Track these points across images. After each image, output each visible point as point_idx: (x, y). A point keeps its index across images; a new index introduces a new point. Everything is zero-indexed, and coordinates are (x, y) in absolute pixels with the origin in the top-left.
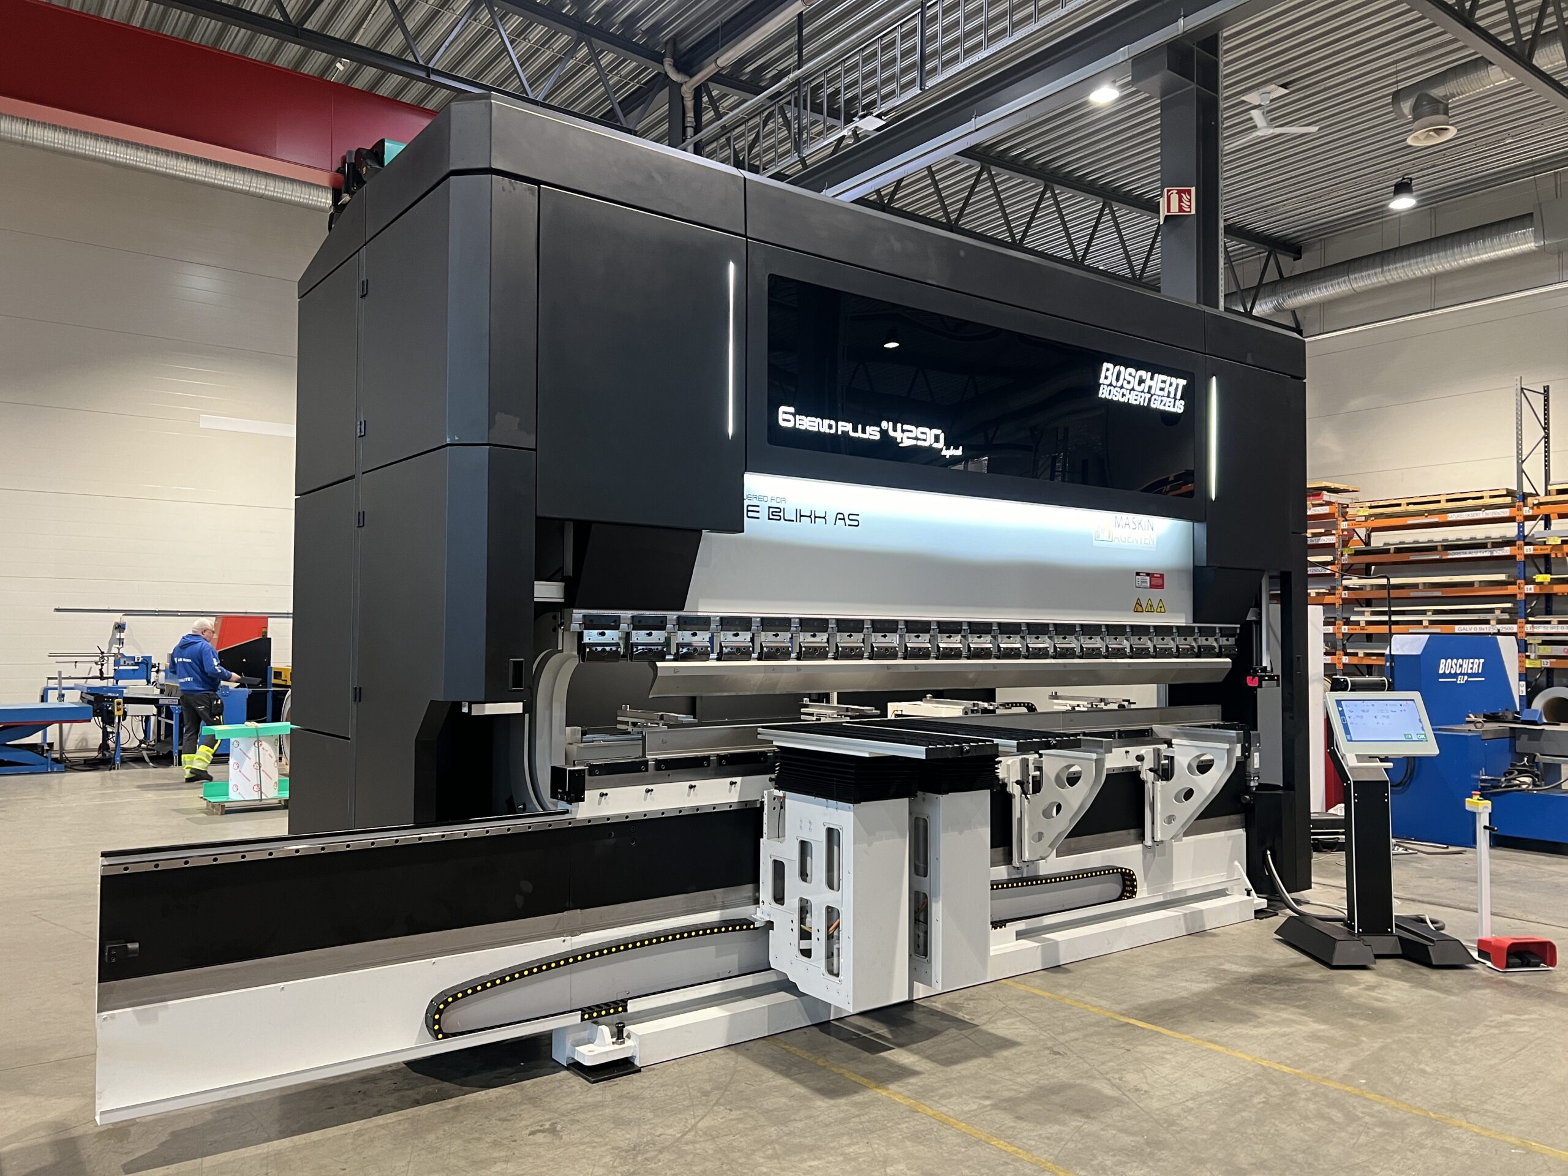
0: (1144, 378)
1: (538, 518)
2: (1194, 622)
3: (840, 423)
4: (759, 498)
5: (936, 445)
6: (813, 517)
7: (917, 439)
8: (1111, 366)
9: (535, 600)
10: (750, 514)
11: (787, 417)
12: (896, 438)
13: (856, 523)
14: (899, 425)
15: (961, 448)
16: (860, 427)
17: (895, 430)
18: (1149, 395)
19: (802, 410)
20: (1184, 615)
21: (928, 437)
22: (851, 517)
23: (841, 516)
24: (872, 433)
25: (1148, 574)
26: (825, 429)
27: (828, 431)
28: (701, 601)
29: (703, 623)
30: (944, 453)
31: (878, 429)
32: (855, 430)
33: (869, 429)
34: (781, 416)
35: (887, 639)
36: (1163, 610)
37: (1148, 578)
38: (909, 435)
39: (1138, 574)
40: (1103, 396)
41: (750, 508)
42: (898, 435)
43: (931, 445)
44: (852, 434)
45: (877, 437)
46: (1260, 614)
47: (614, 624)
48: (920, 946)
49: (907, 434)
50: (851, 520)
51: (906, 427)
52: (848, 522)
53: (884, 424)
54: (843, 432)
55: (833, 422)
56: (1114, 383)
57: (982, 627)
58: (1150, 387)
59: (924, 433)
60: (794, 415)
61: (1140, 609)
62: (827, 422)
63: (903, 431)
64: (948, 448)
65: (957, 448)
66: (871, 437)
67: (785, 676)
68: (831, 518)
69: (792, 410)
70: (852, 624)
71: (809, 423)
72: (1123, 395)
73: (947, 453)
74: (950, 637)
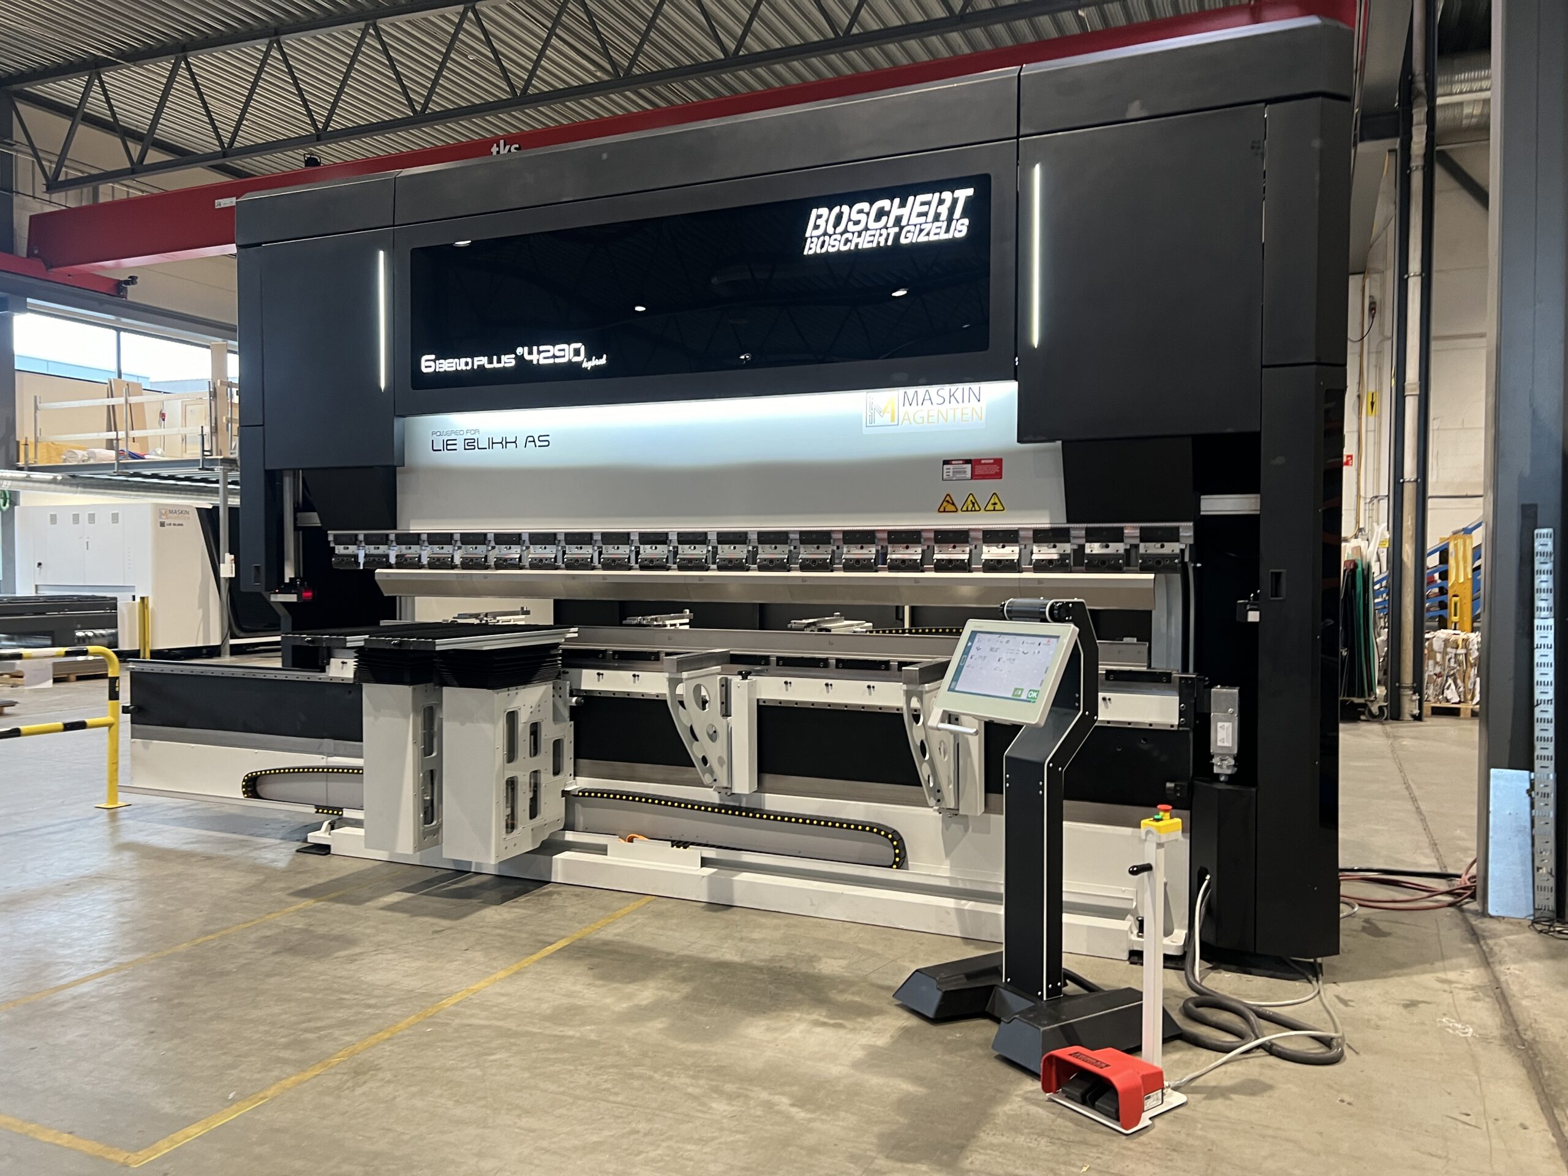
0: (887, 209)
1: (266, 471)
2: (1069, 521)
3: (476, 359)
4: (456, 433)
5: (576, 359)
6: (504, 443)
7: (554, 357)
8: (824, 211)
10: (449, 447)
11: (429, 364)
12: (532, 361)
13: (547, 443)
14: (535, 348)
15: (605, 356)
16: (495, 358)
17: (530, 353)
18: (897, 229)
19: (441, 355)
20: (1047, 513)
21: (565, 353)
22: (541, 439)
23: (531, 439)
24: (508, 361)
25: (967, 462)
26: (463, 367)
27: (464, 368)
28: (412, 522)
30: (585, 365)
31: (513, 356)
32: (490, 362)
33: (504, 358)
34: (423, 364)
37: (969, 466)
38: (545, 355)
39: (946, 462)
40: (811, 252)
41: (449, 442)
42: (534, 358)
43: (570, 360)
44: (488, 366)
45: (513, 363)
49: (543, 355)
50: (543, 441)
51: (542, 348)
52: (538, 443)
53: (519, 350)
54: (478, 366)
55: (469, 360)
56: (830, 230)
58: (898, 220)
59: (564, 350)
60: (434, 361)
61: (950, 507)
62: (463, 360)
63: (539, 352)
64: (589, 359)
65: (599, 357)
66: (506, 365)
68: (521, 442)
69: (433, 357)
71: (448, 365)
72: (847, 241)
73: (588, 365)
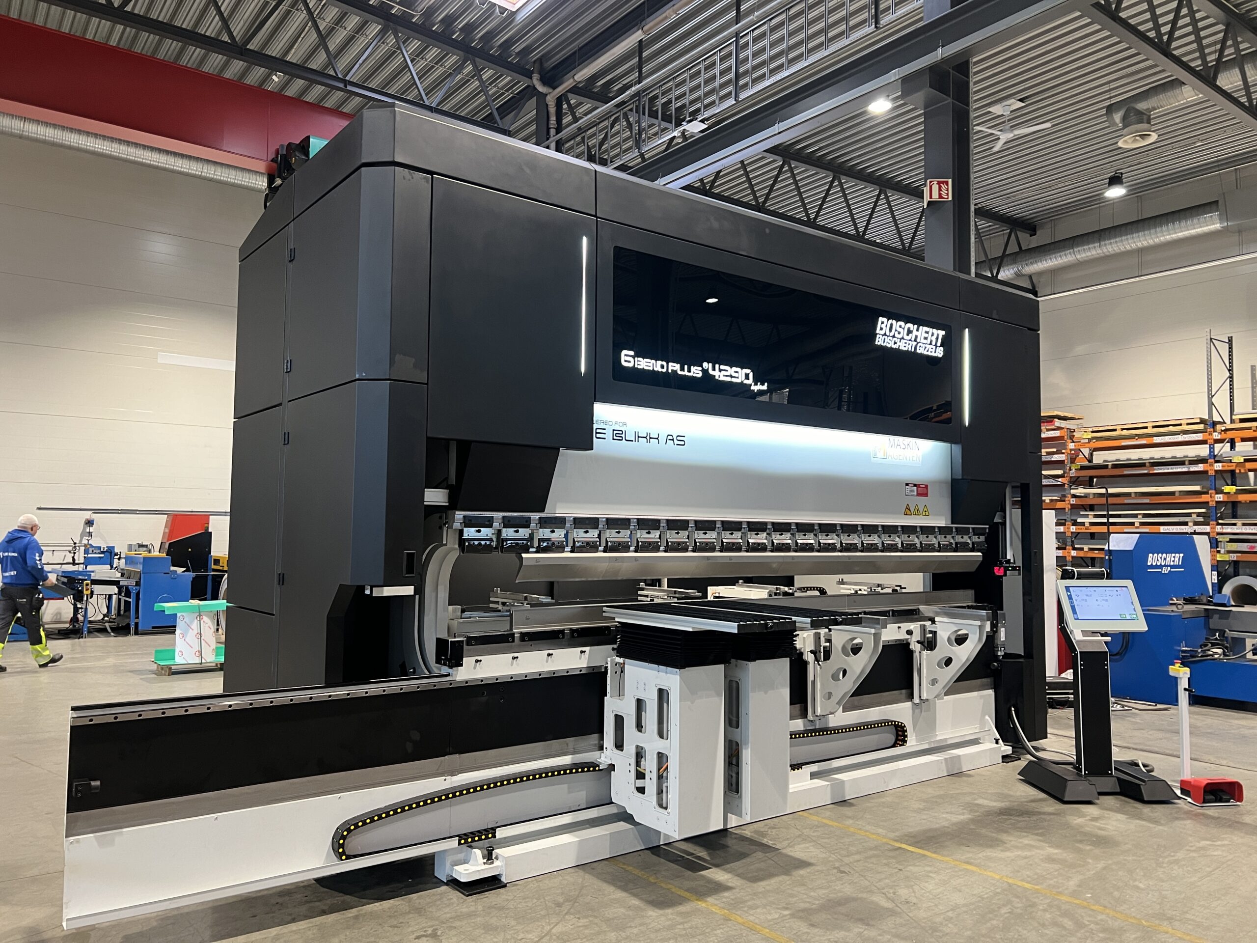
0: (911, 329)
1: (428, 438)
2: (952, 523)
3: (670, 364)
4: (605, 423)
5: (746, 382)
6: (648, 438)
7: (731, 376)
8: (885, 320)
9: (425, 503)
10: (598, 435)
11: (627, 359)
12: (715, 376)
13: (683, 443)
14: (717, 366)
15: (766, 384)
16: (686, 367)
17: (714, 369)
18: (915, 343)
19: (640, 353)
20: (943, 518)
21: (738, 375)
22: (679, 438)
23: (671, 438)
24: (696, 372)
25: (915, 485)
26: (658, 368)
27: (660, 370)
28: (558, 505)
29: (560, 522)
30: (753, 387)
31: (700, 368)
32: (682, 369)
33: (693, 369)
34: (623, 358)
35: (707, 536)
36: (927, 514)
37: (915, 488)
38: (726, 373)
39: (907, 485)
40: (879, 344)
41: (598, 431)
42: (716, 374)
43: (742, 382)
44: (680, 372)
45: (700, 375)
46: (1005, 517)
47: (488, 523)
48: (733, 785)
49: (723, 373)
50: (680, 440)
51: (722, 367)
52: (676, 442)
53: (705, 365)
54: (672, 370)
55: (664, 363)
56: (888, 333)
57: (783, 526)
58: (916, 337)
59: (737, 372)
60: (634, 357)
61: (909, 513)
62: (659, 363)
63: (720, 370)
64: (756, 384)
65: (763, 384)
66: (695, 375)
67: (625, 565)
68: (662, 439)
69: (632, 353)
70: (679, 524)
71: (645, 364)
72: (895, 343)
73: (755, 388)
74: (757, 534)
